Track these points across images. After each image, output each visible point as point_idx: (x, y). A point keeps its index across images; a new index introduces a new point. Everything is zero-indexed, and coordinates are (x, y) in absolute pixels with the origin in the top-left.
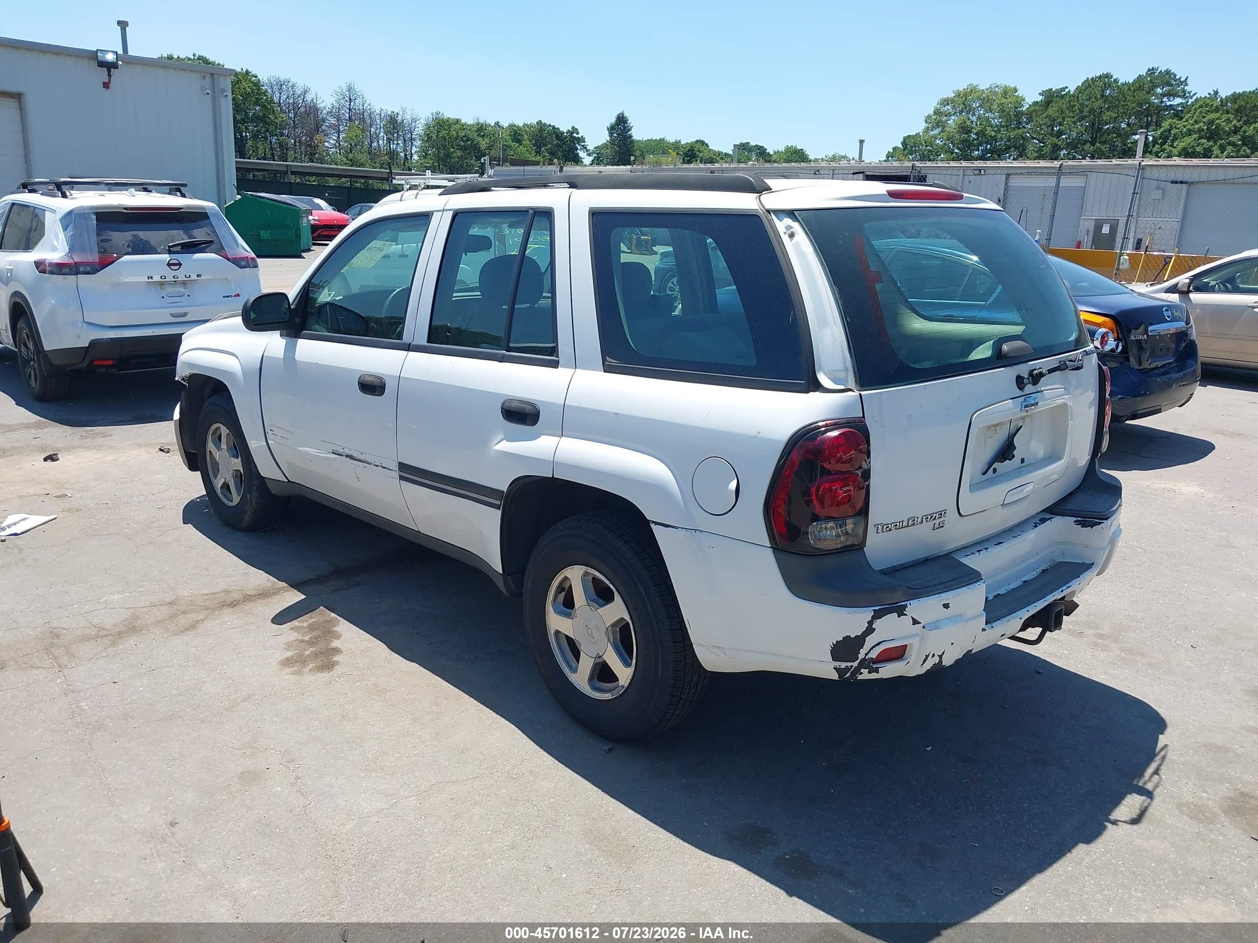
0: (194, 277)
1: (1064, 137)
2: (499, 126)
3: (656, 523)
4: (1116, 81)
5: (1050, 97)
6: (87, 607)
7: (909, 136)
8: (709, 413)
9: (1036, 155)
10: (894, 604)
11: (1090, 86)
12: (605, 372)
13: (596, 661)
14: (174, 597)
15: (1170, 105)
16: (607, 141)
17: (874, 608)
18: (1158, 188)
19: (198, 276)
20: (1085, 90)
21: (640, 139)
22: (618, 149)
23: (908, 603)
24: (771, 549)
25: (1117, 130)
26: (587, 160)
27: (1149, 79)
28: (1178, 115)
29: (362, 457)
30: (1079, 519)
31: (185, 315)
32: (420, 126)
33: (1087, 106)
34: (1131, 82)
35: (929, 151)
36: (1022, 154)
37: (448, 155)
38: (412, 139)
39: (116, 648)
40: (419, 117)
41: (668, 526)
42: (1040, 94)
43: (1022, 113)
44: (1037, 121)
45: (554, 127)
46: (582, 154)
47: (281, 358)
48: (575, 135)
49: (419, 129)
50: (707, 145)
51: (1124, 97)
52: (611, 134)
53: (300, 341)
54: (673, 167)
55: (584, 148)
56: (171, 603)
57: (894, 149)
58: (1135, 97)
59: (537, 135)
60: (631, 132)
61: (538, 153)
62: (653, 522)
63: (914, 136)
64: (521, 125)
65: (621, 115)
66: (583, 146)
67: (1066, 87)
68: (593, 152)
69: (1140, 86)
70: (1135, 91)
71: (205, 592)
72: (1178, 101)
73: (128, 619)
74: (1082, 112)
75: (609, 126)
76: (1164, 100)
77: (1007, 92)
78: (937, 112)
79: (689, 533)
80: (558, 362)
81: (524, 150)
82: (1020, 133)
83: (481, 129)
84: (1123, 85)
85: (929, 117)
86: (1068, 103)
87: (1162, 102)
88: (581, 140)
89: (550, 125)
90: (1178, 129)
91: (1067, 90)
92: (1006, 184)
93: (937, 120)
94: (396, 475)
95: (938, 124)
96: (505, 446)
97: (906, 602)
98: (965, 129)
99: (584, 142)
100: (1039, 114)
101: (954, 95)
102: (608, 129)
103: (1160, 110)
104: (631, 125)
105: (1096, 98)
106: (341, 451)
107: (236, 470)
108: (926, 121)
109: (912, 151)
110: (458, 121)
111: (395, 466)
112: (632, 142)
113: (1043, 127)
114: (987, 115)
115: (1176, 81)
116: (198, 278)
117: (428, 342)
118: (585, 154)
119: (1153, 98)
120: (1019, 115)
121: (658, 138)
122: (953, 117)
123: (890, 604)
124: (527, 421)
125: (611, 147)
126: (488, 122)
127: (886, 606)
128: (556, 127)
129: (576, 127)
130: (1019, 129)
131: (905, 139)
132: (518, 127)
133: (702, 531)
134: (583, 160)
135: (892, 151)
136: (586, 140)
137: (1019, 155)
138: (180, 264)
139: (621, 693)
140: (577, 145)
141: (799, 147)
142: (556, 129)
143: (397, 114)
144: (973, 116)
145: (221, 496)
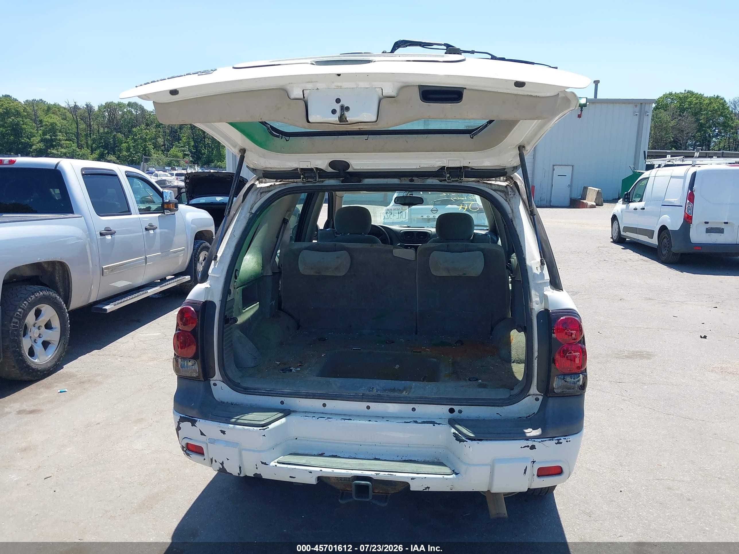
17: (181, 415)
23: (198, 420)
97: (198, 419)
123: (190, 416)
138: (437, 211)
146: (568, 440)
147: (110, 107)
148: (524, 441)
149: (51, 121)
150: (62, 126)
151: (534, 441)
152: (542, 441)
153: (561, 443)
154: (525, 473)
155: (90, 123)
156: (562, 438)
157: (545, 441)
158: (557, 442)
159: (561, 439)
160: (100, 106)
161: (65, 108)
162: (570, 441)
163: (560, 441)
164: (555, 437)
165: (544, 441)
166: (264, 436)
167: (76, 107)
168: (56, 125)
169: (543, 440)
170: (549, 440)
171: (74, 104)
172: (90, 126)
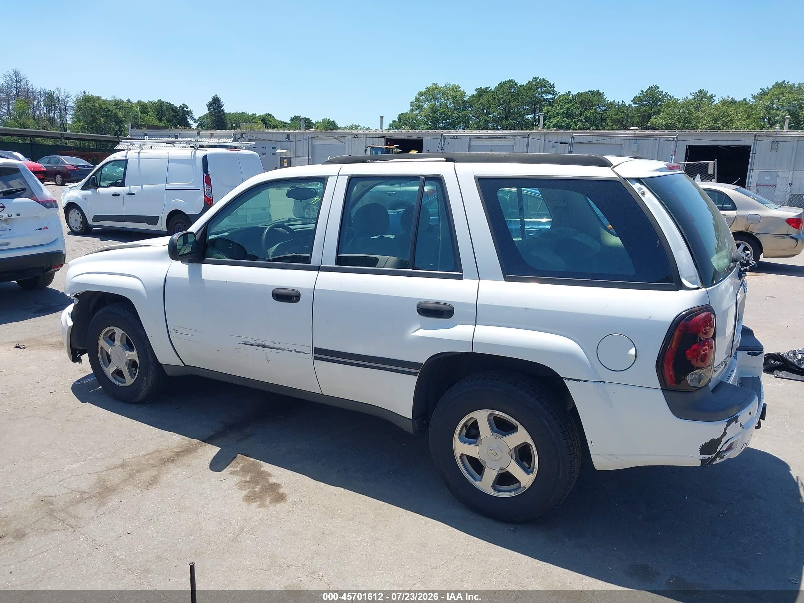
0: (14, 216)
1: (490, 116)
2: (130, 102)
3: (569, 379)
4: (516, 84)
5: (481, 92)
6: (57, 477)
7: (402, 114)
8: (607, 305)
9: (476, 126)
10: (734, 416)
11: (503, 87)
12: (506, 281)
13: (499, 472)
14: (122, 461)
15: (547, 98)
16: (207, 113)
17: (726, 420)
18: (553, 147)
19: (17, 215)
20: (500, 89)
21: (229, 112)
22: (215, 119)
24: (661, 390)
25: (518, 113)
26: (194, 126)
27: (534, 83)
28: (551, 104)
29: (275, 346)
30: (749, 351)
31: (7, 244)
32: (71, 100)
33: (502, 98)
34: (525, 85)
35: (414, 123)
36: (467, 126)
37: (94, 120)
38: (66, 110)
39: (106, 506)
40: (71, 95)
41: (579, 380)
42: (475, 90)
43: (466, 101)
44: (475, 106)
45: (170, 104)
46: (191, 122)
47: (187, 278)
48: (185, 109)
49: (72, 103)
50: (273, 117)
51: (521, 92)
52: (209, 109)
53: (203, 265)
54: (262, 131)
55: (192, 118)
56: (123, 465)
57: (393, 122)
58: (527, 94)
59: (159, 109)
60: (223, 108)
61: (160, 120)
62: (566, 378)
63: (405, 114)
64: (146, 102)
65: (216, 97)
66: (191, 116)
67: (489, 87)
68: (198, 121)
69: (530, 88)
70: (527, 90)
71: (142, 453)
72: (550, 96)
73: (97, 482)
74: (499, 101)
75: (207, 103)
76: (543, 96)
77: (456, 89)
78: (417, 100)
79: (596, 384)
80: (462, 275)
81: (151, 119)
82: (466, 113)
83: (117, 104)
84: (520, 86)
85: (412, 103)
86: (492, 96)
87: (542, 97)
88: (190, 113)
89: (167, 103)
90: (552, 112)
91: (490, 89)
92: (469, 144)
93: (417, 104)
94: (311, 357)
95: (419, 107)
96: (422, 333)
97: (738, 414)
98: (434, 110)
99: (192, 114)
100: (475, 102)
101: (426, 90)
102: (207, 106)
103: (541, 101)
104: (223, 103)
105: (506, 93)
106: (252, 342)
107: (129, 360)
108: (411, 106)
109: (404, 123)
110: (99, 98)
111: (310, 350)
112: (224, 114)
113: (479, 110)
114: (446, 102)
115: (548, 85)
116: (18, 217)
117: (337, 264)
118: (193, 121)
119: (537, 94)
120: (464, 102)
121: (241, 112)
122: (426, 103)
123: (732, 416)
124: (444, 315)
125: (210, 118)
126: (122, 99)
127: (731, 418)
128: (172, 104)
129: (186, 104)
130: (465, 110)
131: (400, 115)
132: (144, 103)
133: (605, 382)
134: (192, 126)
135: (392, 123)
136: (193, 113)
137: (465, 126)
138: (4, 207)
139: (523, 492)
140: (187, 116)
141: (331, 120)
142: (172, 105)
143: (54, 92)
144: (438, 102)
145: (113, 380)
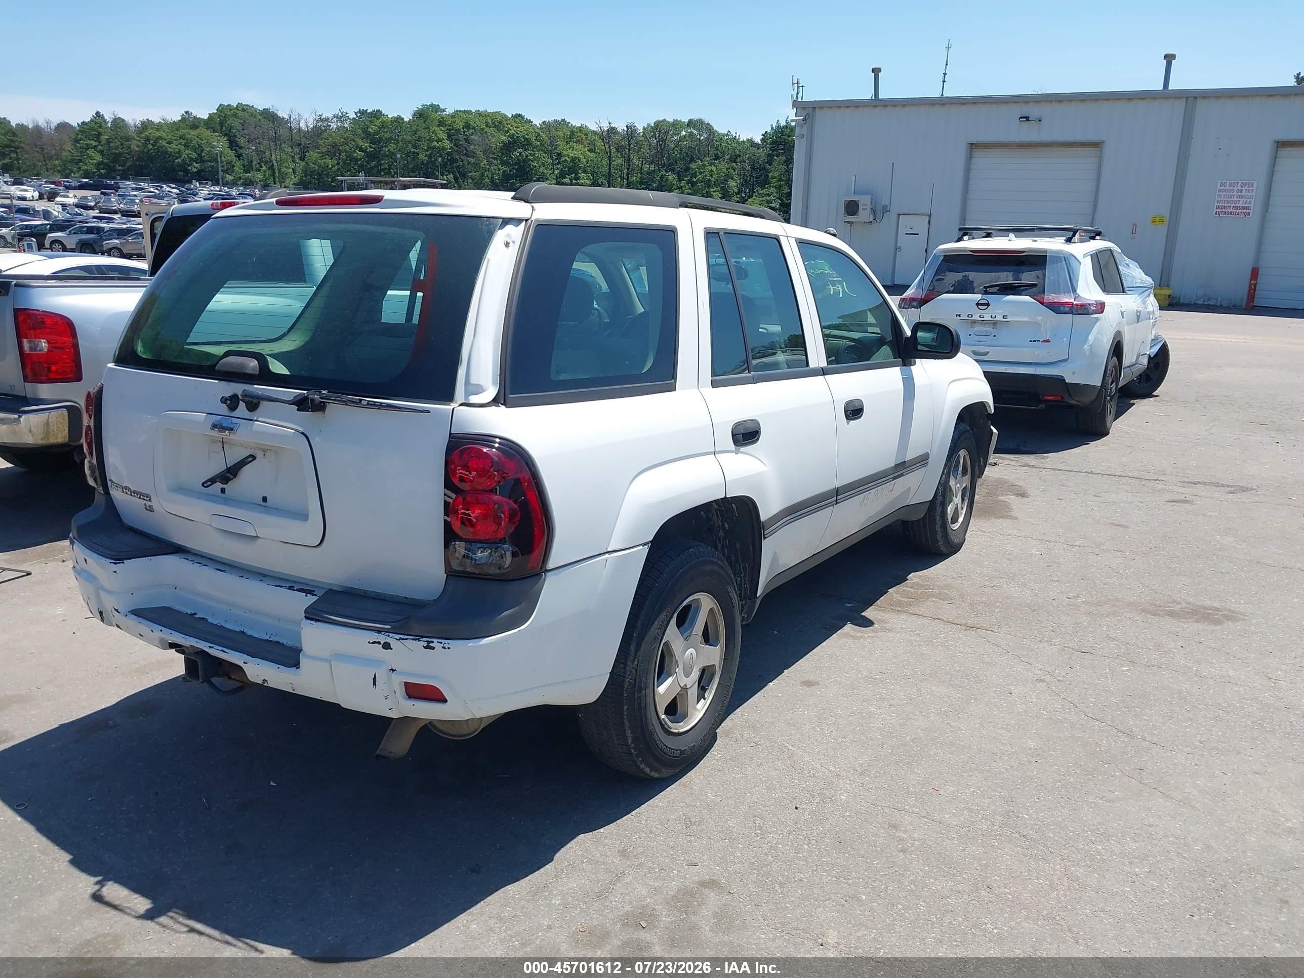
0: (999, 318)
19: (1004, 317)
31: (986, 354)
116: (1005, 320)
138: (988, 305)
146: (446, 646)
147: (660, 130)
148: (373, 632)
149: (572, 154)
150: (587, 162)
151: (389, 636)
152: (401, 639)
153: (433, 648)
154: (375, 684)
155: (629, 156)
156: (435, 640)
157: (406, 639)
158: (425, 644)
159: (433, 642)
160: (646, 126)
161: (595, 133)
162: (449, 648)
163: (432, 645)
164: (423, 637)
165: (403, 639)
166: (115, 572)
167: (612, 131)
168: (579, 160)
169: (402, 637)
170: (413, 639)
171: (609, 125)
172: (629, 160)
